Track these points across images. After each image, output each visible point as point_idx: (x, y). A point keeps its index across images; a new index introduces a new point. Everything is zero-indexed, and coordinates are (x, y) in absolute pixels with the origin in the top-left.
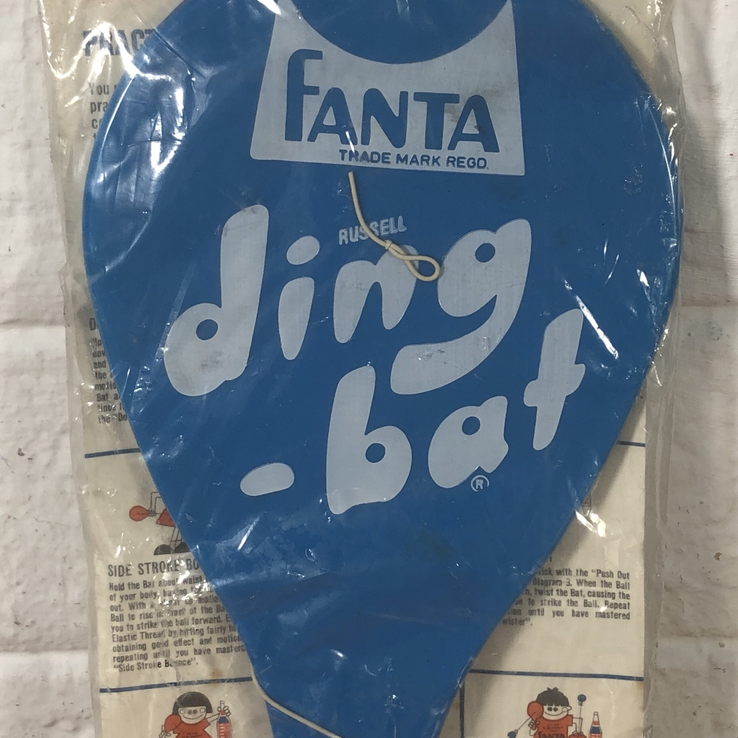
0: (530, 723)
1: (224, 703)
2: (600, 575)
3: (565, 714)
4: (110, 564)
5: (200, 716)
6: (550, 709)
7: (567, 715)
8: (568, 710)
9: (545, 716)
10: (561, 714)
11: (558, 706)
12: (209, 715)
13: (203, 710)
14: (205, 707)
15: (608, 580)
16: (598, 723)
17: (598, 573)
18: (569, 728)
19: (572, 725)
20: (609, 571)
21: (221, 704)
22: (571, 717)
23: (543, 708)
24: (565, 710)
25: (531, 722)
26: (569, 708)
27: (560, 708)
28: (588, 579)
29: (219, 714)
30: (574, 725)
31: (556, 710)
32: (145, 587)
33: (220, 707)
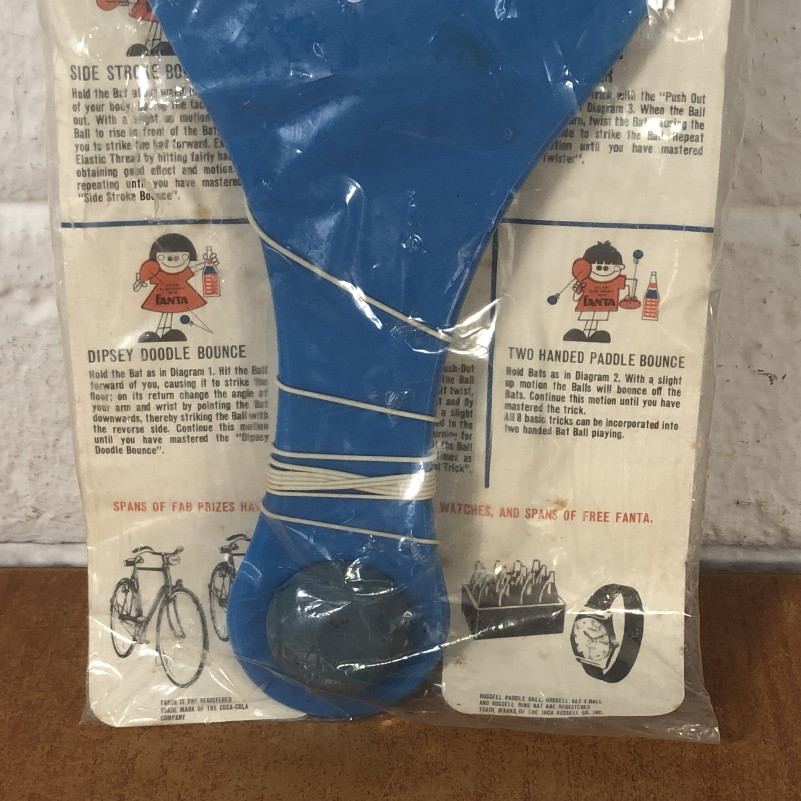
0: (574, 285)
1: (211, 250)
2: (670, 99)
3: (616, 274)
4: (74, 64)
5: (183, 264)
6: (599, 268)
7: (619, 276)
8: (621, 270)
9: (593, 276)
10: (612, 274)
11: (609, 264)
12: (193, 263)
13: (186, 257)
14: (188, 253)
15: (679, 105)
16: (655, 285)
17: (667, 97)
18: (621, 291)
19: (624, 288)
20: (681, 94)
21: (207, 250)
22: (623, 278)
23: (591, 266)
24: (617, 269)
25: (576, 284)
26: (622, 267)
27: (611, 267)
28: (655, 104)
29: (205, 263)
30: (627, 288)
31: (606, 269)
32: (115, 97)
33: (207, 254)
